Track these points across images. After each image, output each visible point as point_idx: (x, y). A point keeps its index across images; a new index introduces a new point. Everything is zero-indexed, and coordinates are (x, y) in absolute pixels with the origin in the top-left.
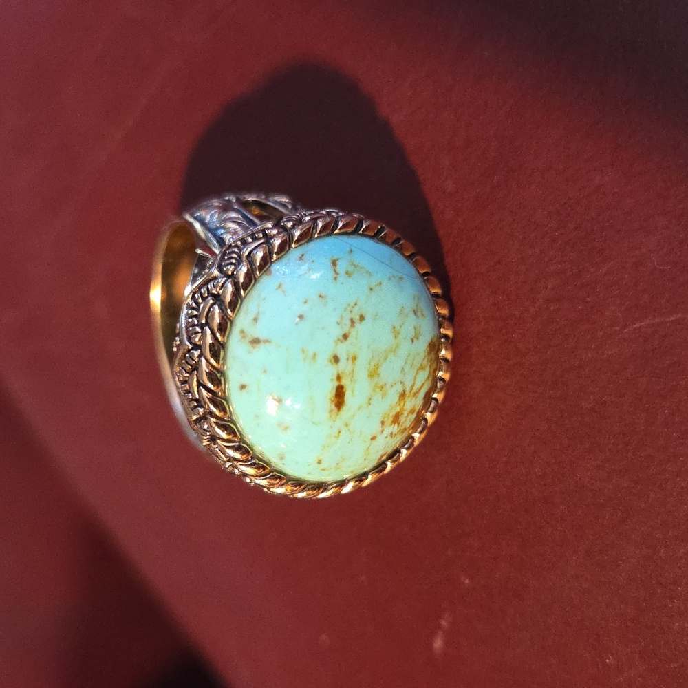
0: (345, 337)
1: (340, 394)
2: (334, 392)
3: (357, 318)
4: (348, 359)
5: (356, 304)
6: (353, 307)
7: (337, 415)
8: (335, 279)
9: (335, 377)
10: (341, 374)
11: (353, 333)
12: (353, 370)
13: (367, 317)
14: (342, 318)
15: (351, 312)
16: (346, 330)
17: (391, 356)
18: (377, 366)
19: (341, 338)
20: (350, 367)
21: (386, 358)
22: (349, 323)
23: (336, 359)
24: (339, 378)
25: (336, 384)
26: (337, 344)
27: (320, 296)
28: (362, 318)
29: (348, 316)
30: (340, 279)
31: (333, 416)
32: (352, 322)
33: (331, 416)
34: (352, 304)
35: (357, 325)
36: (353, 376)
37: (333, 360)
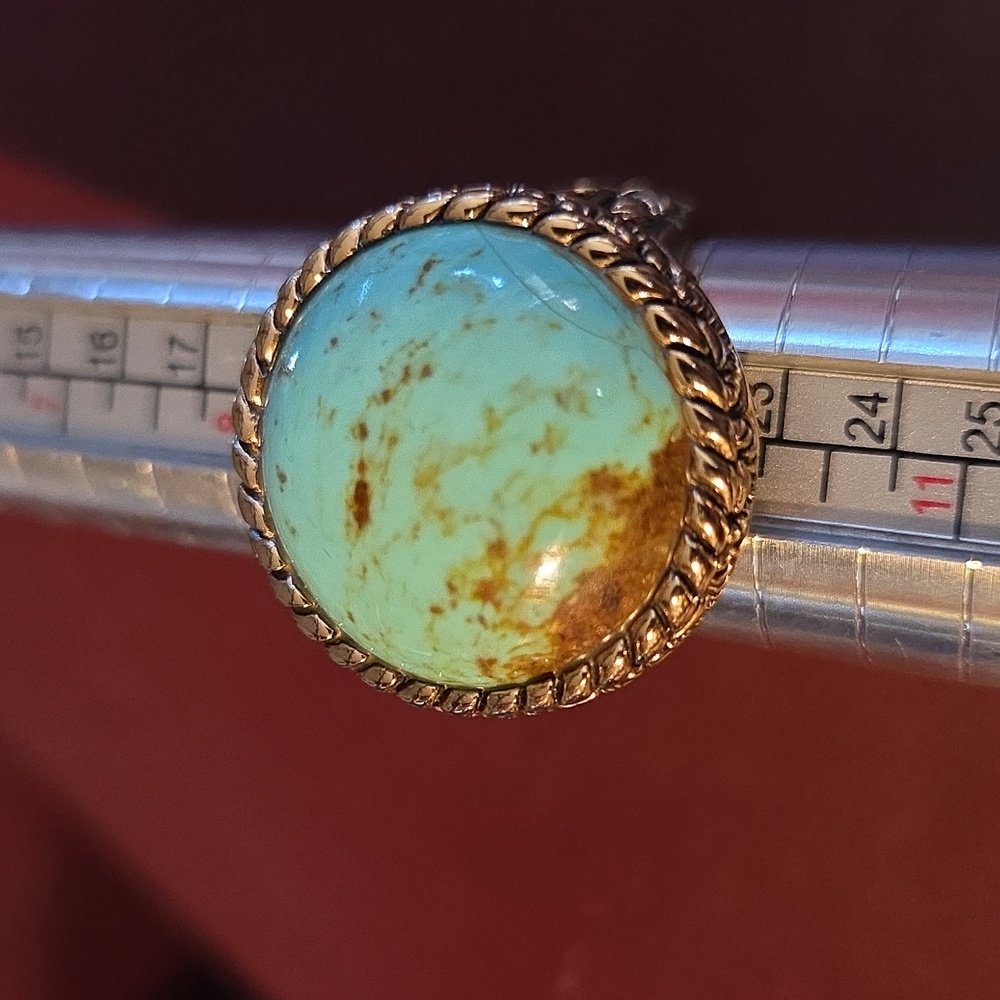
0: (386, 396)
1: (361, 497)
2: (352, 489)
3: (417, 369)
4: (382, 438)
5: (425, 344)
6: (418, 348)
7: (358, 536)
8: (412, 291)
9: (356, 462)
10: (366, 462)
11: (403, 392)
12: (387, 462)
13: (438, 374)
14: (391, 361)
15: (411, 355)
16: (392, 383)
17: (471, 461)
18: (436, 470)
19: (379, 396)
20: (381, 454)
21: (459, 461)
22: (400, 374)
23: (363, 432)
24: (362, 467)
25: (356, 476)
26: (369, 406)
27: (373, 314)
28: (427, 372)
29: (402, 359)
30: (420, 293)
31: (353, 535)
32: (407, 374)
33: (348, 534)
34: (419, 341)
35: (414, 382)
36: (386, 471)
37: (357, 431)
